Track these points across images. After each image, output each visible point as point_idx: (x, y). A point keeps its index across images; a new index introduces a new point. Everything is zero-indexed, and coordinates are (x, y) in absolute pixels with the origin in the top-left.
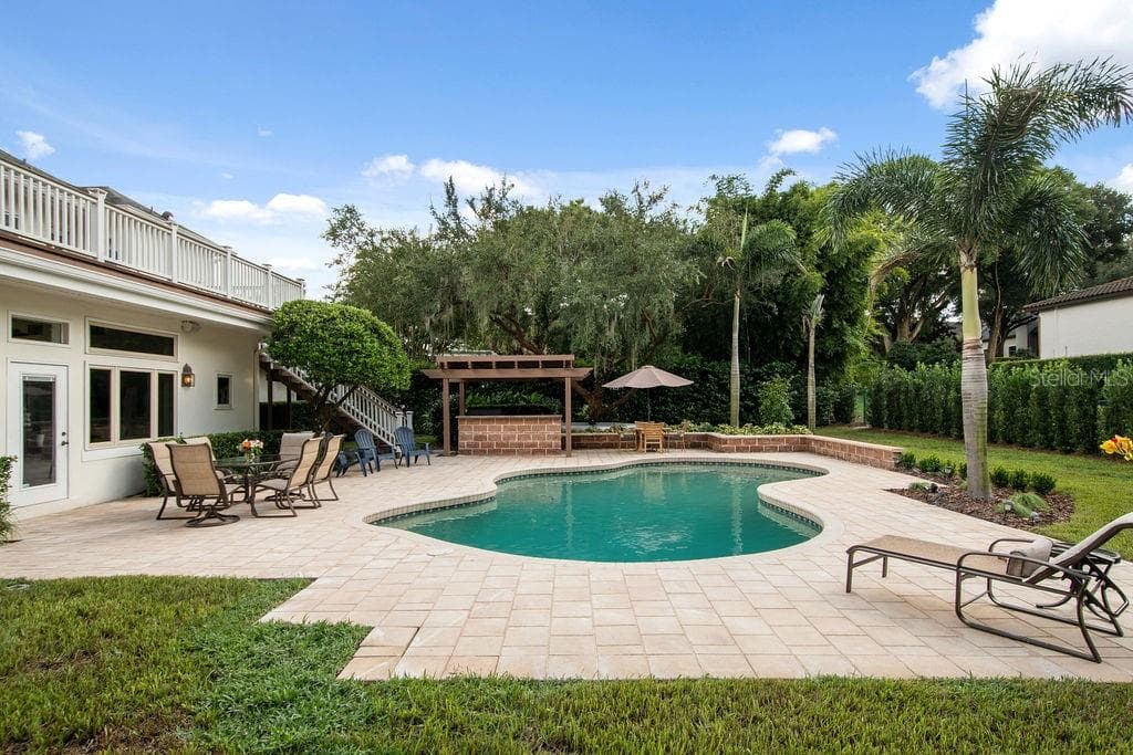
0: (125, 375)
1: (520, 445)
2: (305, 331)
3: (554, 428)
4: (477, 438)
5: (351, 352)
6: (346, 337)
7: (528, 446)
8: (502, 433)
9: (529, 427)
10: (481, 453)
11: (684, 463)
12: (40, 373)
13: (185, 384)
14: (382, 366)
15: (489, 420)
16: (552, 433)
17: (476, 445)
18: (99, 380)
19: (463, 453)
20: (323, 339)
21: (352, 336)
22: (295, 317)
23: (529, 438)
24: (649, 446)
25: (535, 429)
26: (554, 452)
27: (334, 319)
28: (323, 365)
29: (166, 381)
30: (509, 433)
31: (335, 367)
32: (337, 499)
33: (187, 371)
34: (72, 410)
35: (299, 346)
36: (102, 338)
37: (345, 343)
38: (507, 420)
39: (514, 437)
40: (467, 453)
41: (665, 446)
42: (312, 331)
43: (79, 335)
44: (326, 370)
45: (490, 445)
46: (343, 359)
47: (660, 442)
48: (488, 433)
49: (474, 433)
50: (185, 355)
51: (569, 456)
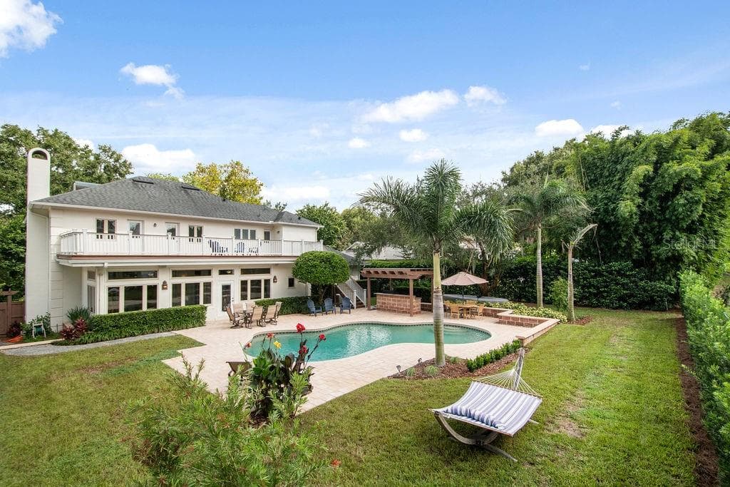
0: (252, 281)
4: (382, 303)
7: (401, 309)
12: (226, 283)
13: (274, 282)
18: (244, 283)
23: (401, 305)
29: (267, 282)
33: (275, 278)
34: (236, 292)
36: (245, 271)
38: (393, 296)
39: (396, 304)
43: (237, 272)
45: (387, 307)
48: (386, 302)
49: (382, 301)
50: (273, 273)
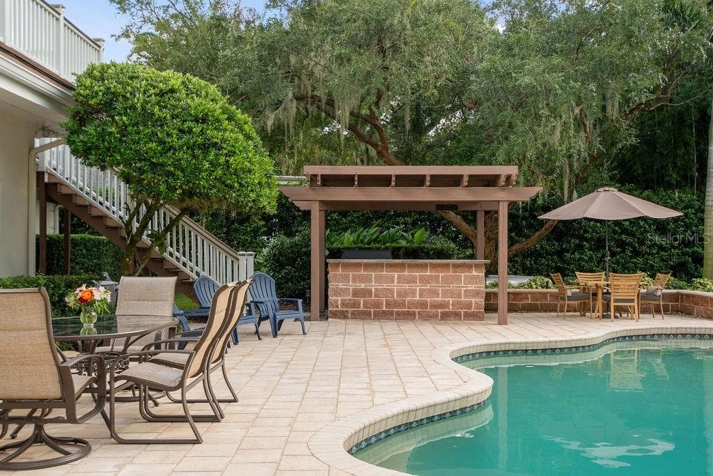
1: (423, 305)
2: (133, 107)
3: (473, 280)
4: (356, 293)
5: (206, 147)
6: (197, 120)
7: (437, 306)
8: (396, 287)
9: (437, 277)
10: (363, 315)
11: (684, 335)
14: (250, 171)
15: (377, 265)
16: (472, 287)
17: (355, 305)
19: (336, 315)
20: (161, 122)
21: (204, 120)
22: (113, 85)
23: (436, 293)
24: (618, 309)
25: (445, 280)
26: (473, 316)
27: (172, 91)
28: (162, 165)
30: (407, 286)
31: (182, 171)
32: (235, 400)
35: (123, 131)
37: (197, 129)
38: (403, 266)
39: (414, 293)
40: (343, 315)
41: (644, 311)
42: (143, 109)
44: (169, 174)
45: (378, 305)
46: (194, 156)
47: (635, 304)
48: (373, 286)
49: (351, 286)
51: (502, 322)
